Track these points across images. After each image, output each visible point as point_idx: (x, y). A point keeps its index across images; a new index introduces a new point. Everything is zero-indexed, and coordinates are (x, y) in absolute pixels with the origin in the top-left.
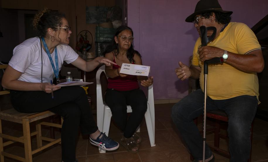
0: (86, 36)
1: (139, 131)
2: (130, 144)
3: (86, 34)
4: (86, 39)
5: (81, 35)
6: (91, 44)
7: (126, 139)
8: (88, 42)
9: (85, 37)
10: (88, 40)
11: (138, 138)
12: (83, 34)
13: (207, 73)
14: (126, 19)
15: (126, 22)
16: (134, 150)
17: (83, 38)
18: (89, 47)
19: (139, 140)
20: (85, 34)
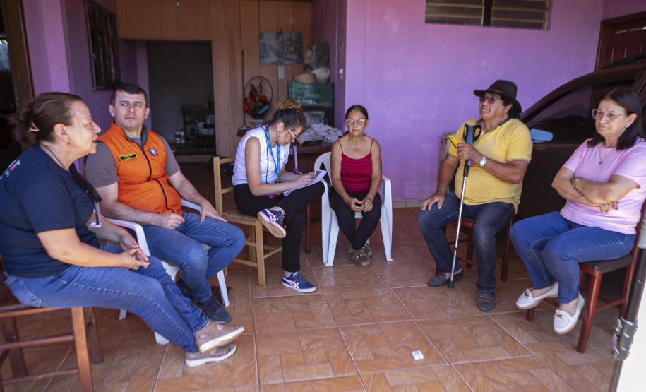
0: (261, 87)
1: (368, 242)
2: (360, 257)
3: (261, 83)
4: (261, 92)
5: (252, 86)
6: (269, 101)
7: (354, 251)
8: (266, 97)
9: (258, 88)
10: (264, 93)
11: (369, 251)
12: (256, 83)
13: (467, 176)
14: (341, 71)
15: (342, 77)
16: (364, 264)
17: (256, 91)
18: (266, 107)
19: (369, 254)
20: (259, 84)
